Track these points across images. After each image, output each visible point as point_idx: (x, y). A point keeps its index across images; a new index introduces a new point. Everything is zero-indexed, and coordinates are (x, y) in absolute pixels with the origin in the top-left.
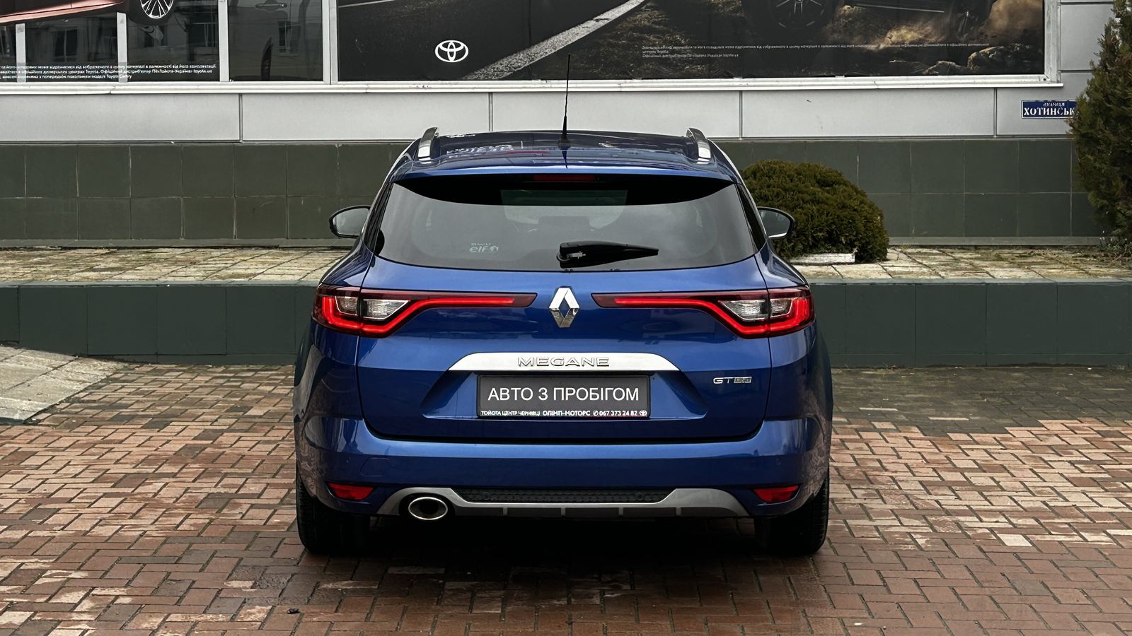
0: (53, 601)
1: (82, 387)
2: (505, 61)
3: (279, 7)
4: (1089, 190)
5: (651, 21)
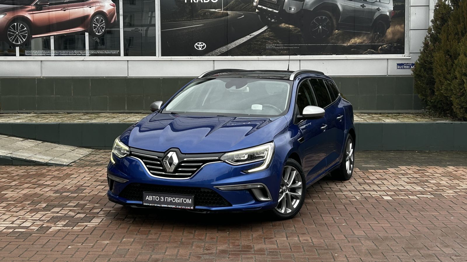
0: (91, 211)
1: (82, 156)
2: (219, 50)
3: (139, 31)
4: (419, 93)
5: (269, 36)
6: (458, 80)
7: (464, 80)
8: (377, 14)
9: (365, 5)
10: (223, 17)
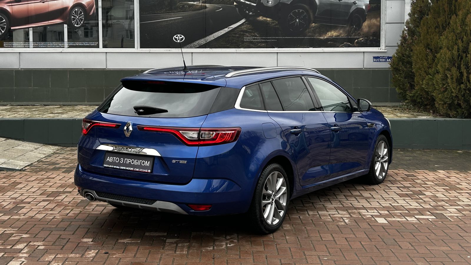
1: (44, 156)
2: (197, 42)
3: (120, 23)
4: (396, 87)
6: (441, 74)
7: (447, 75)
8: (353, 8)
10: (202, 9)
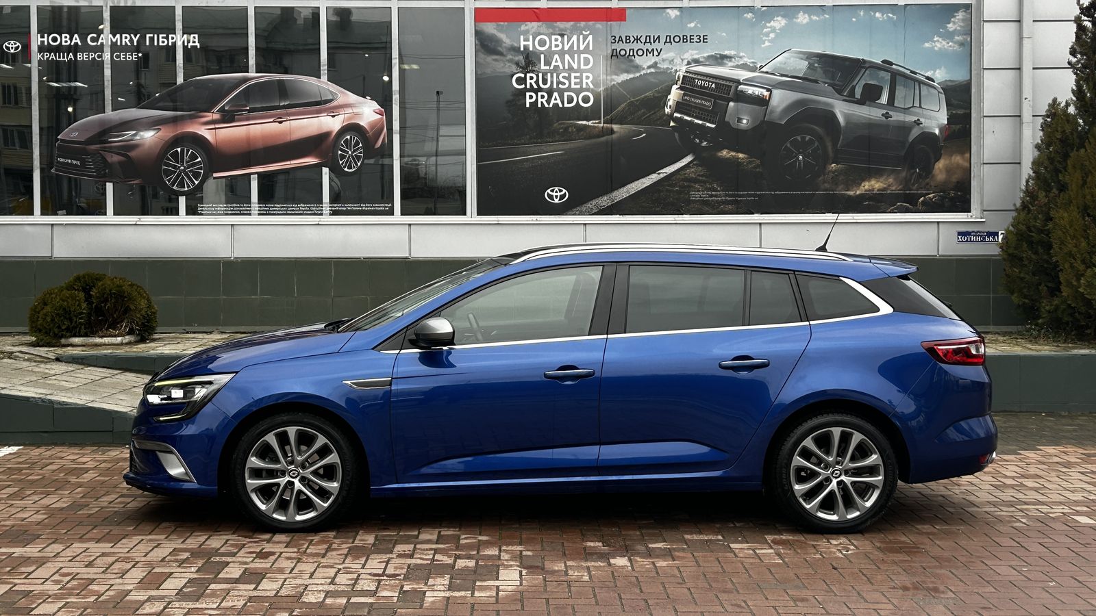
2: (594, 202)
5: (697, 174)
8: (915, 133)
9: (891, 113)
10: (603, 136)
